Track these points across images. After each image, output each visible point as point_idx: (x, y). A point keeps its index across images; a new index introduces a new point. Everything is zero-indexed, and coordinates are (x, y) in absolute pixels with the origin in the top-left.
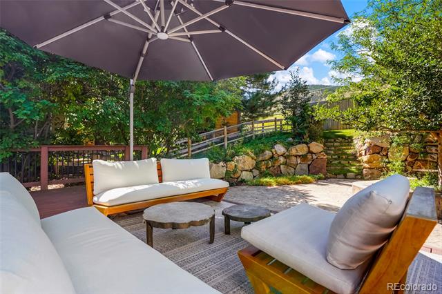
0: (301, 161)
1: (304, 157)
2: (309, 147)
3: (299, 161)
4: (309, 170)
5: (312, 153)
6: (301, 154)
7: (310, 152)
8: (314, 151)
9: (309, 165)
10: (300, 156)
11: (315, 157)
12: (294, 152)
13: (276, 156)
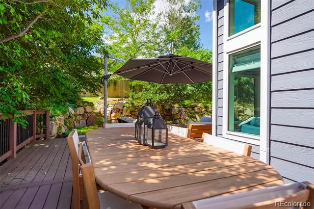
0: (82, 118)
1: (83, 115)
2: (85, 109)
3: (81, 118)
4: (87, 124)
5: (87, 113)
6: (81, 113)
7: (86, 112)
8: (88, 112)
9: (86, 120)
10: (80, 115)
11: (89, 115)
12: (78, 112)
13: (71, 115)
